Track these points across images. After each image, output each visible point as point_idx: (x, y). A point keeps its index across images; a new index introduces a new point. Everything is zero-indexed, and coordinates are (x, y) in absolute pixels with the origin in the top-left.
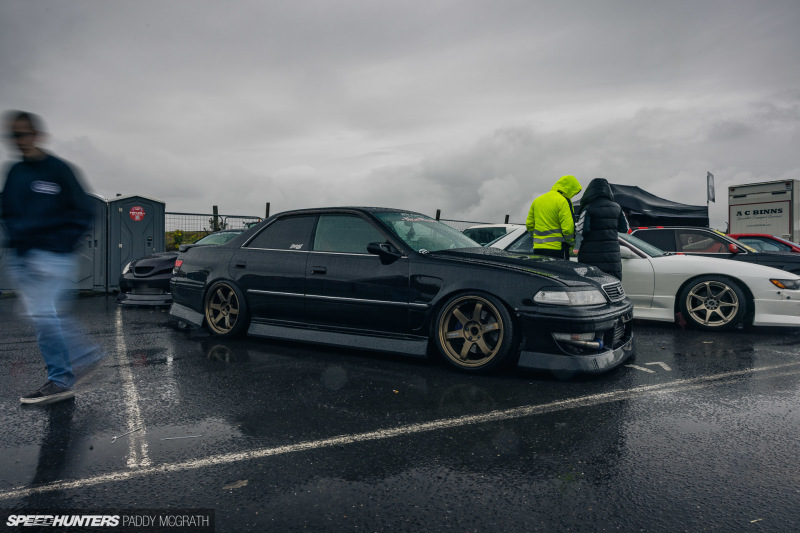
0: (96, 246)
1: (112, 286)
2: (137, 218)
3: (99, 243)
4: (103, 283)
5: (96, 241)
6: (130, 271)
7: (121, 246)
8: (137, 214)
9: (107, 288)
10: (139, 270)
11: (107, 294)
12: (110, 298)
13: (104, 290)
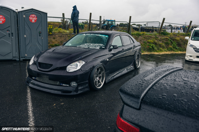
0: (12, 36)
1: (22, 57)
2: (33, 21)
3: (14, 34)
4: (17, 56)
5: (12, 33)
6: (35, 63)
7: (25, 36)
8: (33, 19)
9: (20, 59)
10: (41, 65)
11: (20, 61)
12: (22, 64)
13: (18, 60)
